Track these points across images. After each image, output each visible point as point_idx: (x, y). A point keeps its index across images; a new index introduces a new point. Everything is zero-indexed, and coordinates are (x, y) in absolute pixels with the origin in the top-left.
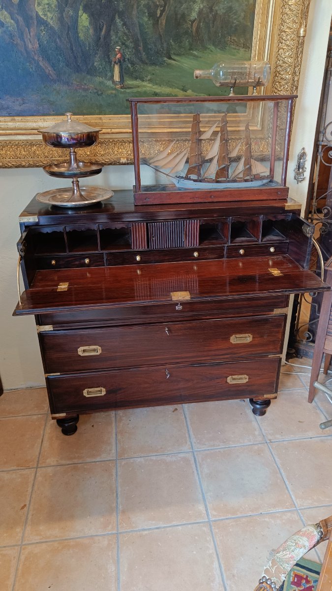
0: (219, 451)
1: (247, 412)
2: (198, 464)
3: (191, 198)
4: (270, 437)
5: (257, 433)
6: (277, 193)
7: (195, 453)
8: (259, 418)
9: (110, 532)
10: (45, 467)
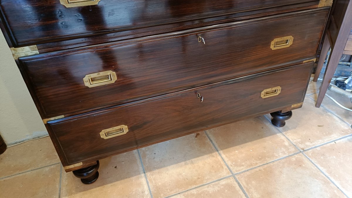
0: (260, 170)
1: (267, 125)
2: (245, 189)
4: (302, 146)
5: (286, 143)
7: (237, 177)
8: (281, 129)
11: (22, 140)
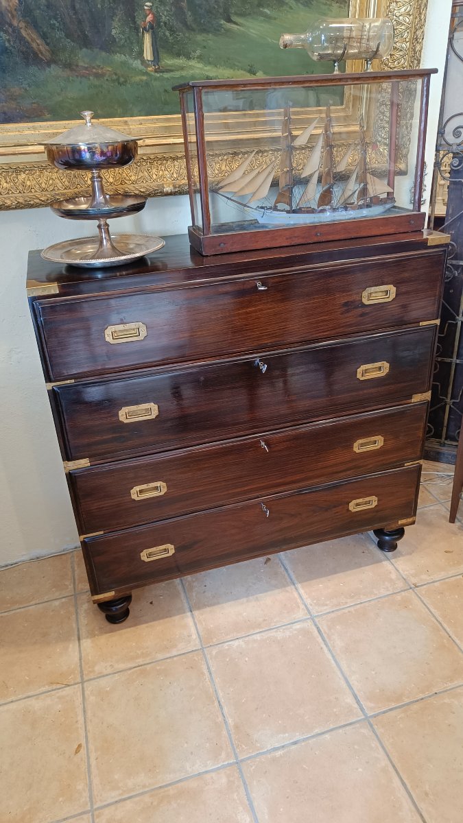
0: (349, 612)
1: (371, 548)
2: (325, 636)
3: (287, 239)
4: (414, 580)
5: (393, 576)
6: (409, 222)
7: (316, 620)
9: (226, 763)
10: (94, 679)
11: (15, 561)
